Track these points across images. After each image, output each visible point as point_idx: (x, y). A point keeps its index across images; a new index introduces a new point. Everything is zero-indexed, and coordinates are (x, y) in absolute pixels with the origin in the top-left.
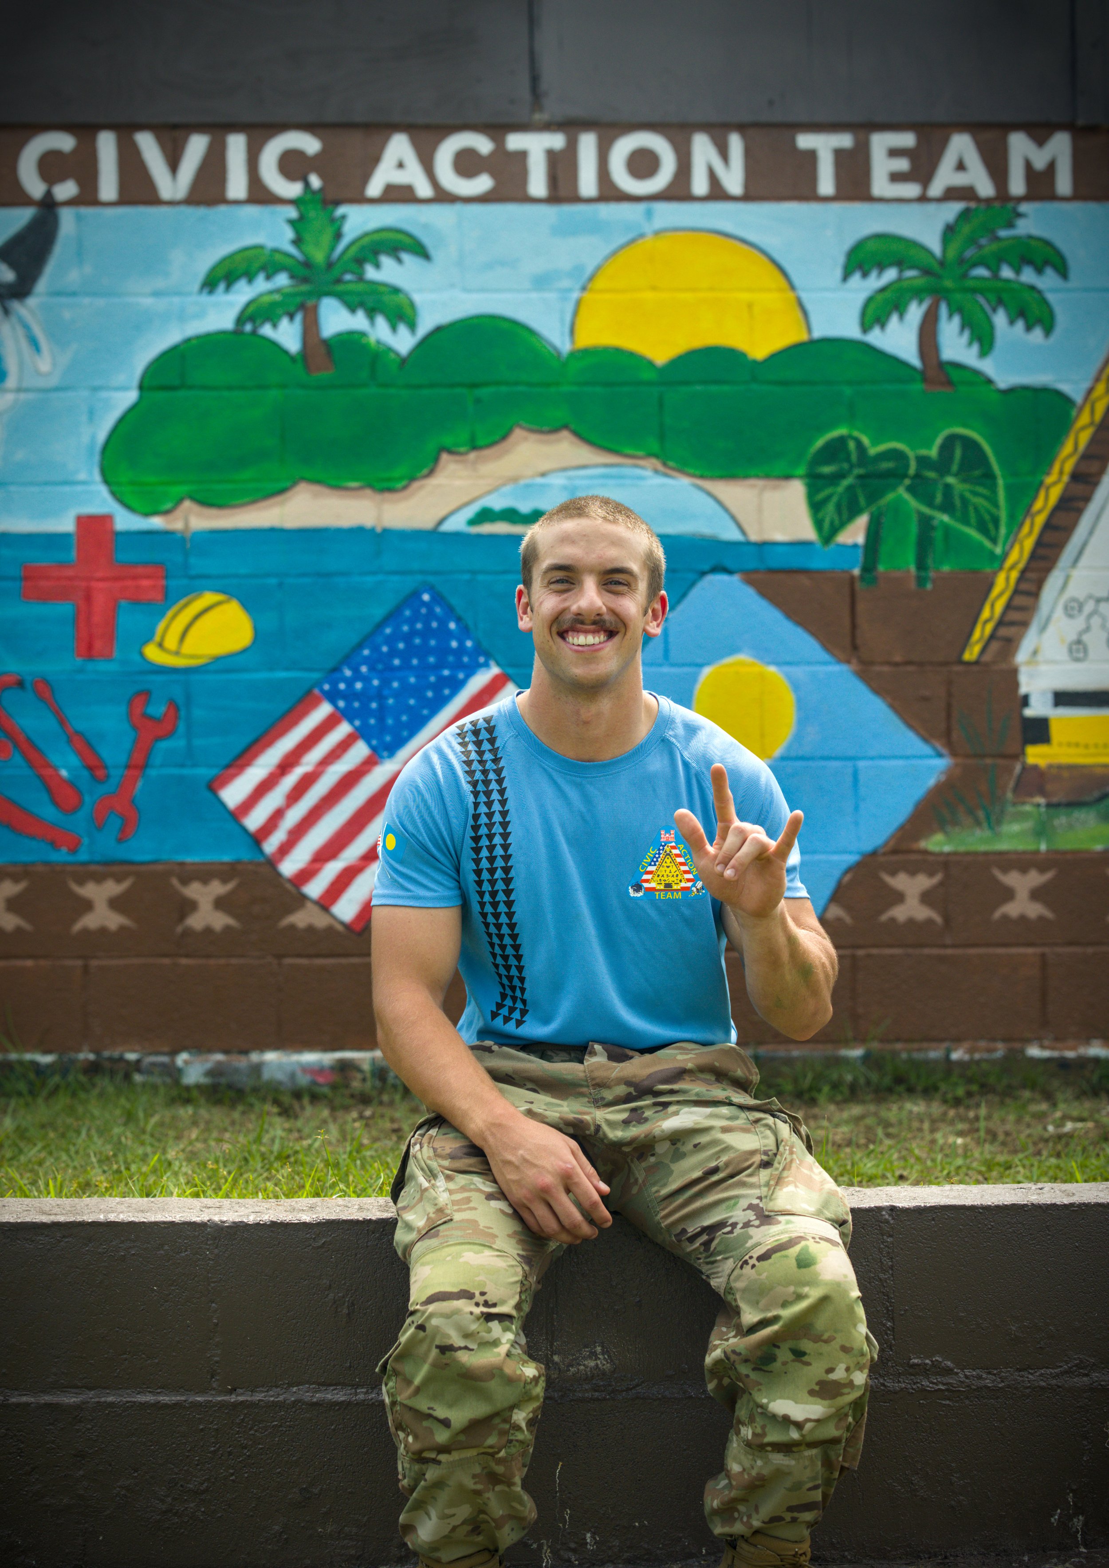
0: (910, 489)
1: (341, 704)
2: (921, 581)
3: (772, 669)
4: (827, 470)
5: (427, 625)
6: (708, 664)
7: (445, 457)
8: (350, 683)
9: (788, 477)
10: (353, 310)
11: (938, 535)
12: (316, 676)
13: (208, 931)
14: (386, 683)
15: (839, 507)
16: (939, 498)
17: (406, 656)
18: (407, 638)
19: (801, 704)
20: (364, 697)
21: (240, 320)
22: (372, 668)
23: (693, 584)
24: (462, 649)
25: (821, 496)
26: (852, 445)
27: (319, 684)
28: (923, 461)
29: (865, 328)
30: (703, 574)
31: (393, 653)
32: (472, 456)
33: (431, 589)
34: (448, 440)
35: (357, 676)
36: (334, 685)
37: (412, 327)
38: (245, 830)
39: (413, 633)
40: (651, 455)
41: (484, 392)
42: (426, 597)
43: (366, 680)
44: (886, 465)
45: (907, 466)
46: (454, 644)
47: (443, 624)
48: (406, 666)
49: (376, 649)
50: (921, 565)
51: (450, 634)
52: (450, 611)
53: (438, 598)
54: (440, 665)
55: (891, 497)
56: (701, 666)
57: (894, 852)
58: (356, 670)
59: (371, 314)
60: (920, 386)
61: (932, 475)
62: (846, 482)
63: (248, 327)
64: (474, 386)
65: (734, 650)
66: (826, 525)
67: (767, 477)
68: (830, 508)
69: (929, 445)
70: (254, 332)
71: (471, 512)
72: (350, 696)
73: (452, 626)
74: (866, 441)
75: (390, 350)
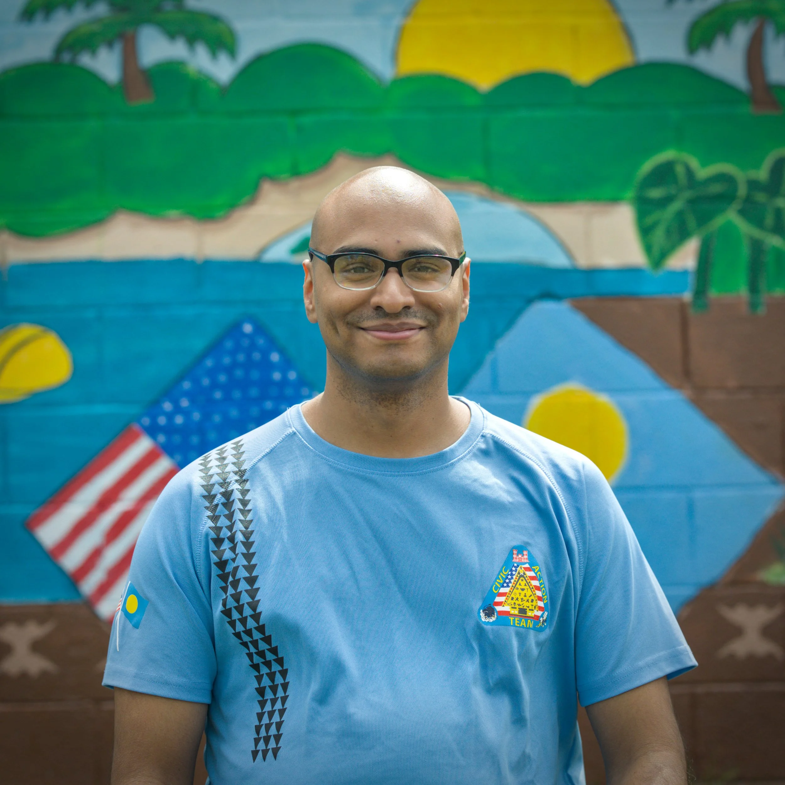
0: (741, 212)
1: (162, 438)
2: (753, 305)
3: (603, 399)
4: (656, 193)
5: (249, 356)
6: (537, 391)
7: (267, 187)
8: (170, 416)
9: (615, 201)
10: (172, 36)
11: (769, 259)
12: (133, 410)
13: (24, 676)
14: (207, 416)
15: (668, 232)
16: (769, 220)
17: (227, 389)
18: (229, 370)
19: (634, 433)
20: (184, 431)
21: (59, 49)
22: (193, 401)
23: (519, 312)
24: (284, 382)
25: (649, 220)
26: (680, 170)
27: (138, 419)
28: (753, 185)
29: (692, 49)
30: (530, 301)
31: (215, 385)
32: (295, 184)
33: (252, 319)
34: (269, 168)
35: (178, 409)
36: (154, 419)
37: (232, 53)
38: (61, 570)
39: (235, 365)
40: (476, 180)
41: (307, 120)
42: (248, 328)
43: (186, 413)
44: (716, 188)
45: (735, 190)
46: (277, 376)
47: (265, 355)
48: (227, 398)
49: (196, 381)
50: (754, 288)
51: (271, 366)
52: (273, 344)
53: (259, 329)
54: (263, 397)
55: (719, 221)
56: (528, 394)
57: (734, 583)
58: (176, 404)
59: (191, 41)
60: (746, 109)
61: (761, 197)
62: (676, 206)
63: (66, 57)
64: (295, 113)
65: (563, 378)
66: (656, 250)
67: (595, 200)
68: (659, 236)
69: (757, 166)
70: (73, 63)
71: (293, 240)
72: (169, 430)
73: (275, 357)
74: (694, 163)
75: (209, 78)
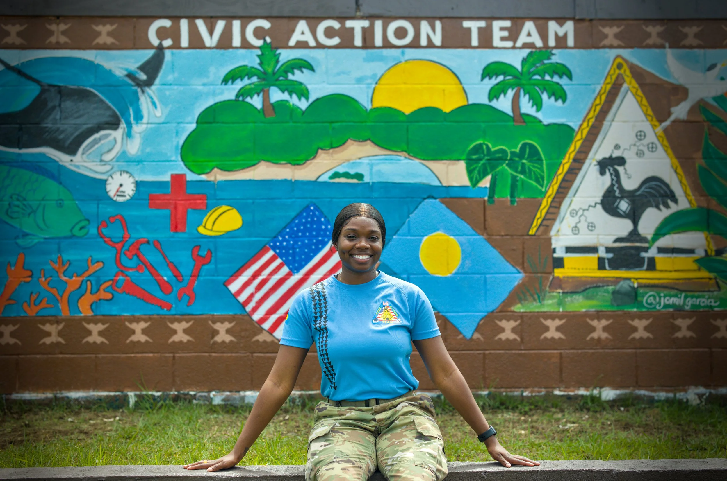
0: (508, 165)
1: (278, 251)
2: (512, 202)
3: (452, 237)
4: (474, 157)
5: (312, 219)
6: (426, 235)
7: (320, 151)
8: (281, 242)
9: (459, 160)
10: (283, 92)
11: (519, 183)
12: (268, 240)
13: (223, 342)
14: (296, 242)
15: (479, 173)
16: (520, 169)
17: (304, 232)
18: (305, 224)
19: (463, 252)
20: (287, 248)
21: (237, 96)
22: (290, 237)
23: (420, 203)
24: (326, 229)
25: (472, 168)
26: (485, 147)
27: (269, 243)
28: (512, 153)
29: (490, 100)
30: (424, 199)
31: (299, 230)
32: (331, 151)
33: (314, 205)
34: (321, 145)
35: (284, 240)
36: (275, 243)
37: (307, 99)
38: (238, 301)
39: (307, 222)
40: (403, 151)
41: (336, 125)
42: (312, 208)
43: (288, 241)
44: (498, 155)
45: (507, 156)
46: (323, 227)
47: (319, 219)
48: (304, 235)
49: (292, 229)
50: (512, 196)
51: (321, 223)
52: (322, 214)
53: (317, 208)
55: (500, 168)
56: (423, 236)
57: (501, 311)
58: (284, 237)
59: (290, 93)
60: (512, 123)
61: (517, 159)
62: (482, 162)
63: (241, 99)
64: (332, 122)
65: (437, 230)
66: (474, 179)
67: (450, 160)
68: (476, 173)
69: (516, 147)
71: (330, 174)
72: (281, 248)
73: (323, 219)
74: (490, 145)
75: (298, 108)
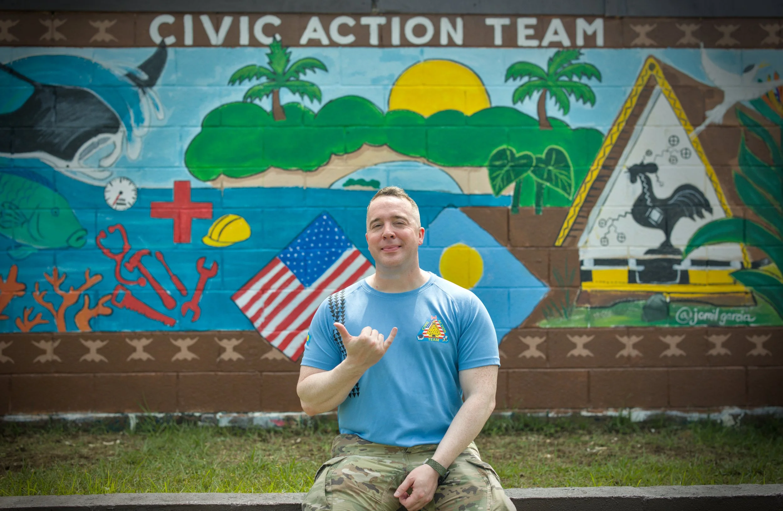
0: (533, 172)
1: (288, 263)
2: (537, 211)
3: (473, 249)
4: (497, 163)
5: (325, 229)
6: (446, 247)
7: (333, 157)
8: (292, 254)
9: (481, 166)
10: (294, 93)
11: (545, 192)
12: (277, 251)
13: (231, 360)
14: (307, 254)
15: (502, 179)
16: (545, 176)
17: (316, 243)
18: (317, 235)
19: (485, 264)
20: (298, 260)
21: (245, 97)
22: (301, 248)
23: (440, 212)
24: (340, 240)
25: (495, 175)
26: (508, 153)
27: (278, 254)
28: (539, 160)
29: (514, 102)
30: (444, 208)
31: (311, 241)
32: (345, 156)
33: (327, 214)
34: (334, 150)
35: (295, 251)
36: (285, 255)
37: (320, 101)
38: (246, 317)
39: (319, 232)
40: (421, 157)
41: (350, 129)
42: (325, 217)
43: (299, 253)
44: (523, 161)
45: (532, 162)
46: (337, 238)
47: (332, 229)
48: (316, 247)
49: (303, 239)
50: (538, 204)
51: (335, 234)
52: (335, 224)
53: (330, 217)
54: (331, 247)
55: (525, 175)
56: (443, 247)
57: (525, 327)
58: (295, 249)
59: (302, 95)
60: (538, 127)
61: (542, 166)
62: (506, 169)
63: (249, 100)
64: (346, 126)
65: (457, 241)
66: (497, 187)
67: (472, 166)
68: (499, 180)
69: (541, 153)
70: (251, 102)
71: (344, 181)
72: (292, 259)
73: (336, 230)
74: (514, 151)
75: (310, 110)
